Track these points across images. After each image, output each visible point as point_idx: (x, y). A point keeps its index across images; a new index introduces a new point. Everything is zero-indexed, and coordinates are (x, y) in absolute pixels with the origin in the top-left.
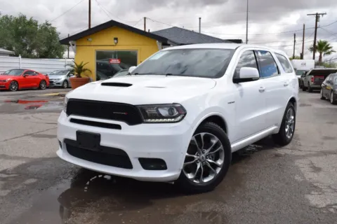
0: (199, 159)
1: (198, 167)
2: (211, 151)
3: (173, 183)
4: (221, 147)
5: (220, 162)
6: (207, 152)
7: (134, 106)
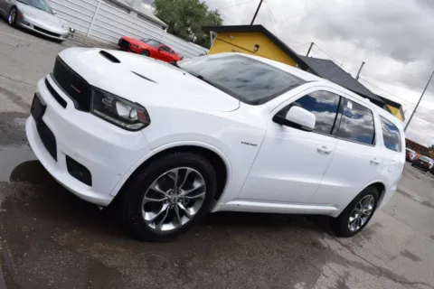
0: (169, 200)
1: (164, 209)
2: (189, 194)
3: (101, 208)
4: (203, 194)
5: (192, 211)
6: (183, 193)
7: (91, 86)
